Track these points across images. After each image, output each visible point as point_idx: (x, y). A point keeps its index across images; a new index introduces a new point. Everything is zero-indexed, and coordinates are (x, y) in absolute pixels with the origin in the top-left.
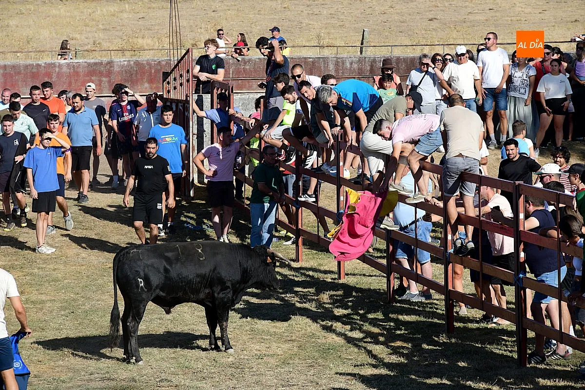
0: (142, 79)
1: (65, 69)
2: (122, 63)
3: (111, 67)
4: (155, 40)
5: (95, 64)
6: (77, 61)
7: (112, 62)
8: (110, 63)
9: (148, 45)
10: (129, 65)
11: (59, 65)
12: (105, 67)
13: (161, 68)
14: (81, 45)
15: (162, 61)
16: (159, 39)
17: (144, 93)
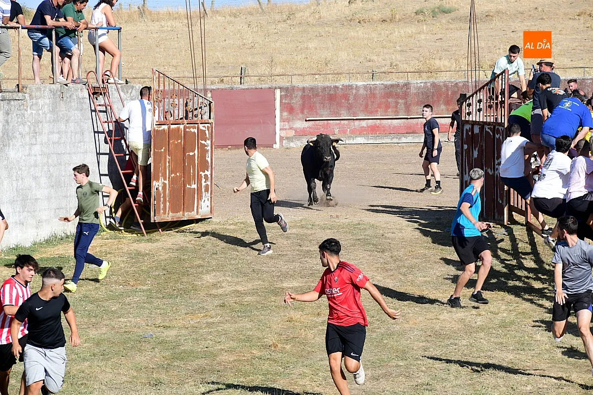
0: (438, 101)
1: (362, 91)
2: (418, 85)
3: (408, 89)
4: (453, 61)
5: (392, 86)
6: (373, 83)
7: (409, 83)
8: (407, 85)
9: (444, 66)
10: (425, 87)
11: (356, 87)
12: (402, 89)
13: (458, 90)
14: (378, 67)
15: (460, 82)
16: (456, 60)
17: (440, 115)
